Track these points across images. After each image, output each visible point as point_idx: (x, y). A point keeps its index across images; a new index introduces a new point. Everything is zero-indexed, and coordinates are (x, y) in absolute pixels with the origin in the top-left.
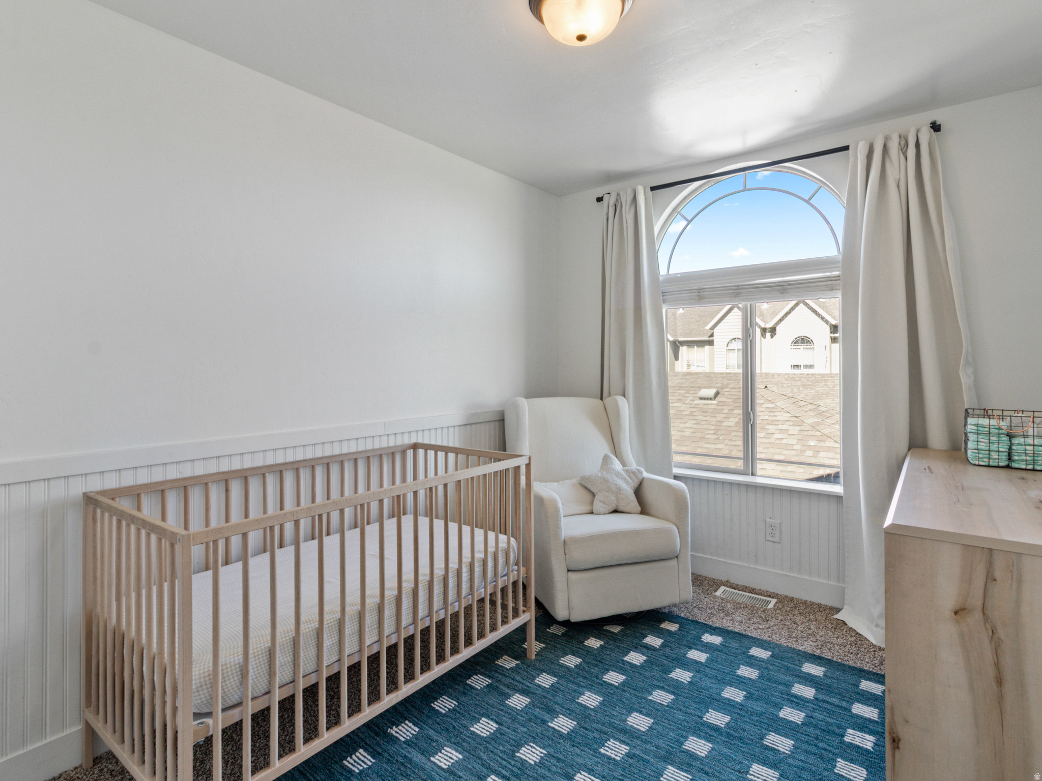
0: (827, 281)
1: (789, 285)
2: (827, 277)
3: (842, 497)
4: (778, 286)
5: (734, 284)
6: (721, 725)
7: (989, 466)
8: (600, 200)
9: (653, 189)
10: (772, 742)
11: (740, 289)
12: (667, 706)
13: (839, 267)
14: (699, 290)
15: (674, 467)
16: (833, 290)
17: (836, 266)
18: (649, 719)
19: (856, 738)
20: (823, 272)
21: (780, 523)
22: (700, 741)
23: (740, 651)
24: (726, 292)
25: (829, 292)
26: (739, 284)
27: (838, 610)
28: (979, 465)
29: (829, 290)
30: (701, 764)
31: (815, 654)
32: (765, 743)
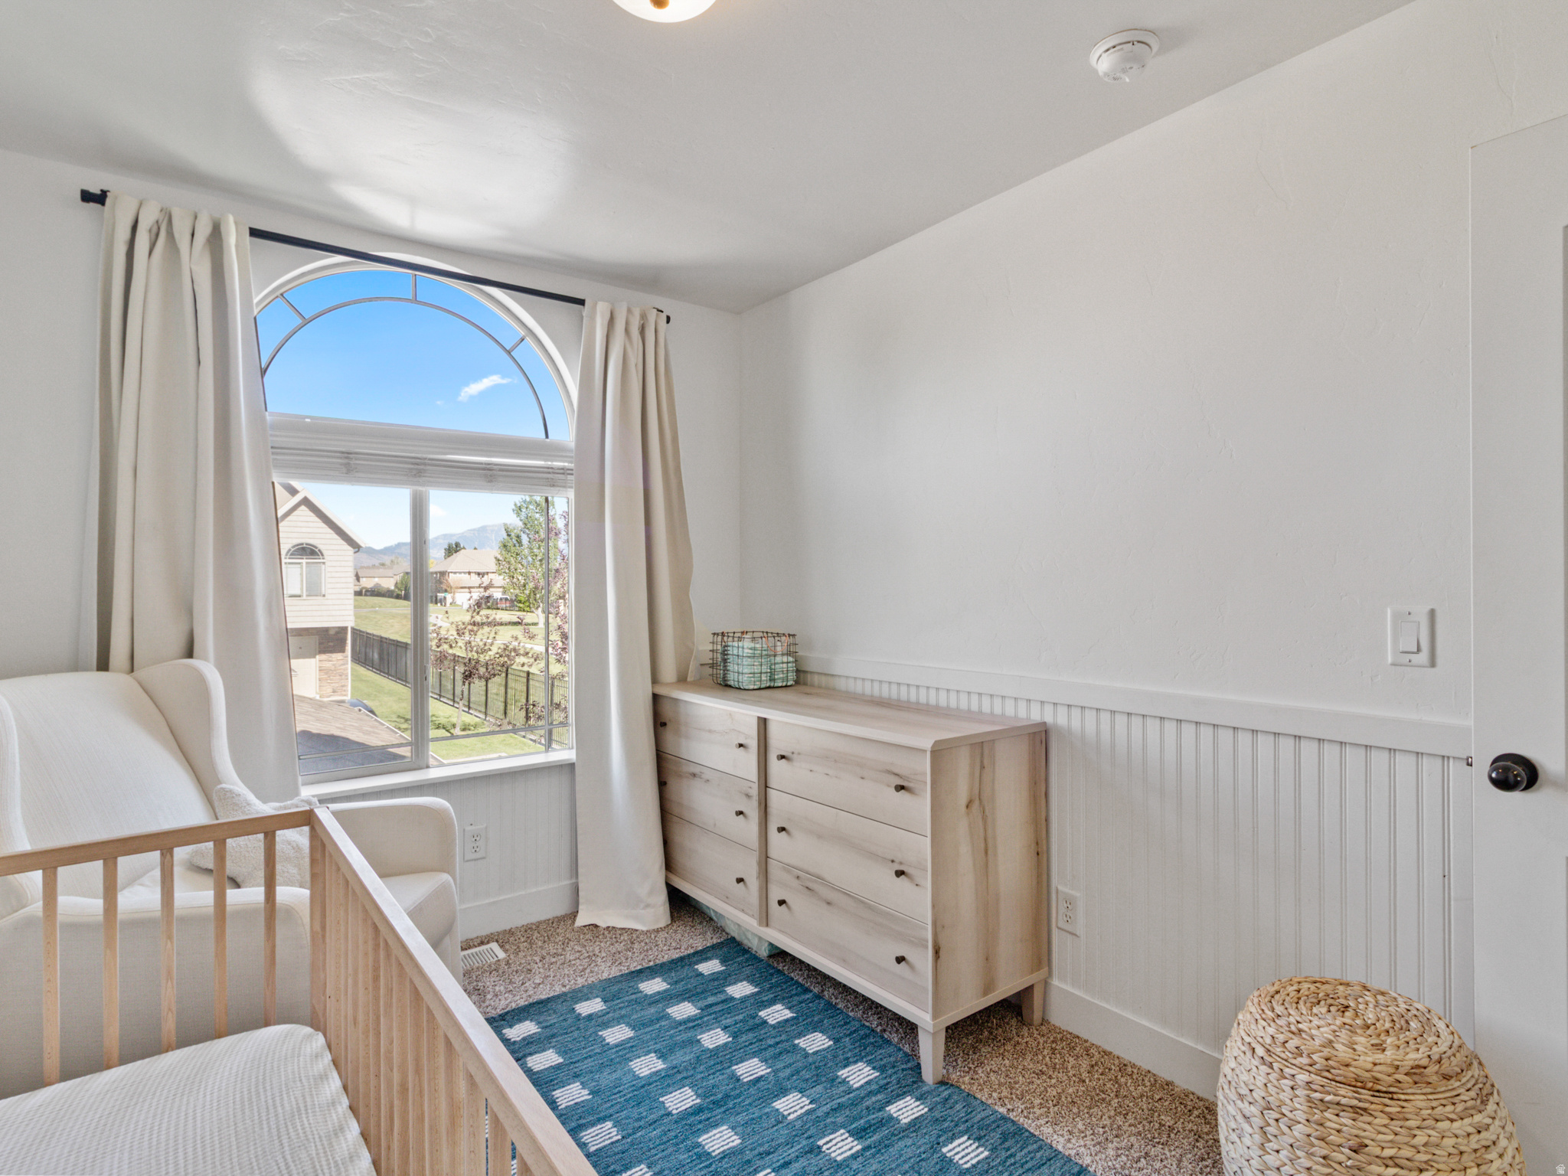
0: (549, 473)
1: (500, 470)
2: (548, 468)
3: (574, 764)
4: (484, 469)
5: (413, 455)
6: (695, 1102)
7: (760, 689)
8: (97, 198)
9: (255, 233)
10: (748, 1074)
11: (425, 464)
12: (623, 1137)
13: (572, 457)
14: (347, 454)
15: (303, 785)
16: (554, 486)
17: (564, 454)
18: (638, 1169)
19: (774, 1015)
20: (546, 460)
21: (486, 828)
22: (711, 1134)
23: (570, 1021)
24: (392, 465)
25: (549, 488)
26: (424, 456)
27: (574, 915)
28: (754, 689)
29: (550, 486)
30: (751, 1150)
31: (623, 972)
32: (745, 1080)
